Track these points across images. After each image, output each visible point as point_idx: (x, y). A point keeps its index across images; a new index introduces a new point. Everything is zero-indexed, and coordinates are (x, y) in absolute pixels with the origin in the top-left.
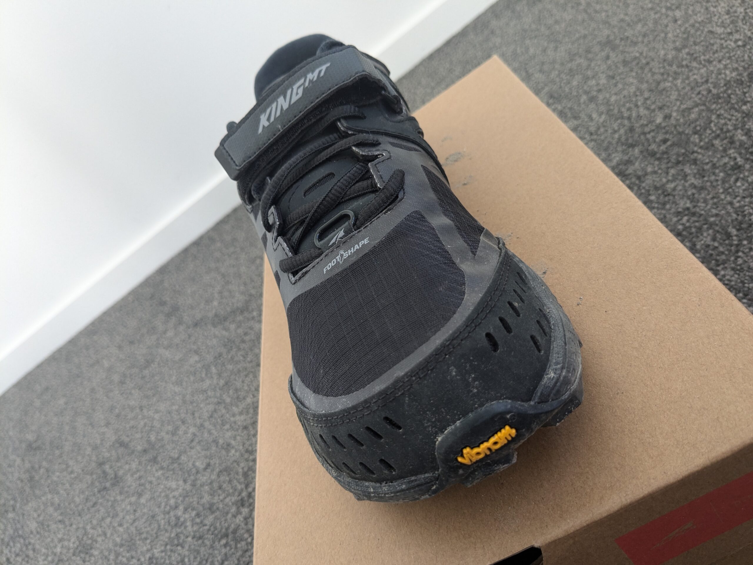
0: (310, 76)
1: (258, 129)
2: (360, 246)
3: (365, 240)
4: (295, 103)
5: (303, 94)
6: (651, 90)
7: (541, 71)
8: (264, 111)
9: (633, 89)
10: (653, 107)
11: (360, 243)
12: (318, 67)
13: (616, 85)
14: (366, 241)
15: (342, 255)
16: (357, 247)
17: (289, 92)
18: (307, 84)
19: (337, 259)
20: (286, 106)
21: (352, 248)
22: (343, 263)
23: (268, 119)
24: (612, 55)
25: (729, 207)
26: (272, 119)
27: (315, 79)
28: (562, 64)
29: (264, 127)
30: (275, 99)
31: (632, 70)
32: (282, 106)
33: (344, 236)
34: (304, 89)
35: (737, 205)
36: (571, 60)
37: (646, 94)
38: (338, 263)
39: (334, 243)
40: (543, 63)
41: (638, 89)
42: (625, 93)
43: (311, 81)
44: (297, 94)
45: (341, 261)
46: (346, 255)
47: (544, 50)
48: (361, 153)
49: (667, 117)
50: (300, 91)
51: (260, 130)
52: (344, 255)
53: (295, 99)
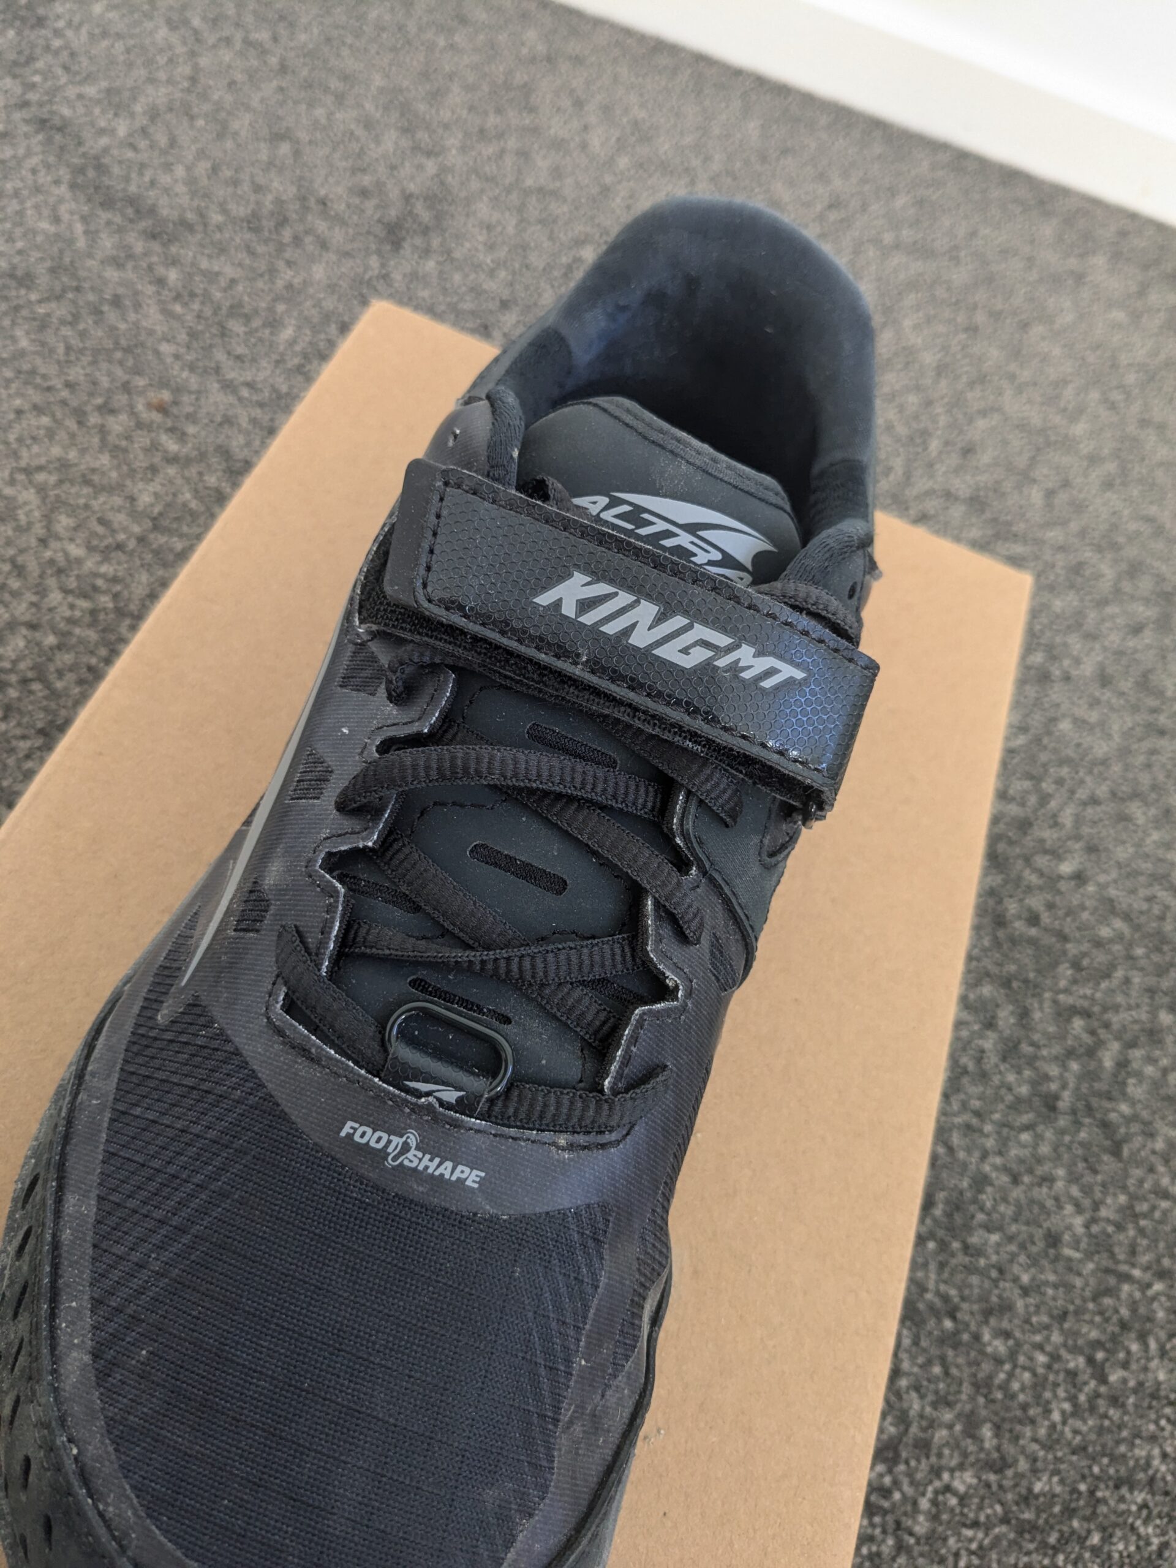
0: (745, 654)
1: (545, 589)
2: (454, 1178)
3: (475, 1172)
4: (664, 662)
5: (695, 669)
6: (1114, 794)
7: (1050, 494)
8: (598, 575)
9: (1101, 749)
10: (1086, 830)
11: (460, 1168)
12: (781, 658)
13: (1094, 703)
14: (472, 1177)
15: (406, 1148)
16: (446, 1169)
17: (679, 621)
18: (722, 663)
19: (389, 1142)
20: (640, 639)
21: (437, 1160)
22: (394, 1168)
23: (585, 605)
24: (1148, 636)
25: (977, 1154)
26: (589, 619)
27: (746, 675)
28: (1083, 533)
29: (558, 604)
30: (641, 591)
31: (1135, 709)
32: (634, 626)
33: (448, 1106)
34: (707, 667)
35: (987, 1168)
36: (1099, 549)
37: (1102, 791)
38: (383, 1154)
39: (419, 1094)
40: (1066, 484)
41: (1105, 762)
42: (1087, 740)
43: (735, 669)
44: (685, 651)
45: (395, 1159)
46: (414, 1159)
47: (1094, 460)
48: (649, 948)
49: (1080, 878)
50: (700, 655)
51: (544, 599)
52: (410, 1155)
53: (669, 653)
